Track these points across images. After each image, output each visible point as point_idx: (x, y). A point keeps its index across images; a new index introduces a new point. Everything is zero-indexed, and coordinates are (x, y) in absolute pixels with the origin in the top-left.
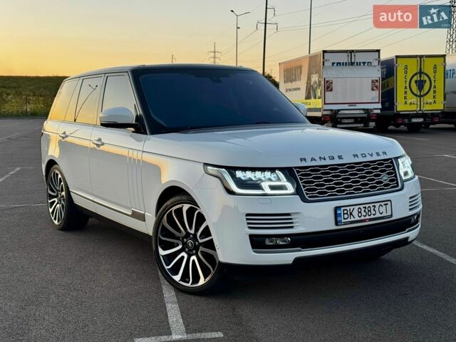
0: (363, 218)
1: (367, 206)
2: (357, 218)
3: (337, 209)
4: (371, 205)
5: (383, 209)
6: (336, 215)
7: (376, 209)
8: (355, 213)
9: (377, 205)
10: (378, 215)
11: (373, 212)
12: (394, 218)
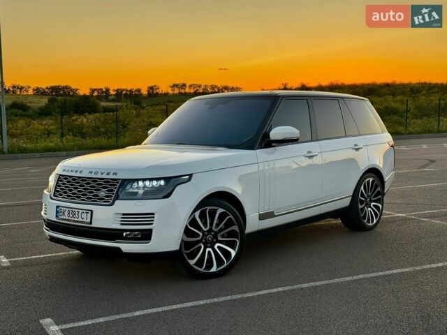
0: (70, 218)
1: (74, 210)
2: (67, 218)
3: (58, 207)
4: (76, 210)
5: (84, 216)
6: (57, 212)
7: (80, 214)
8: (66, 213)
9: (81, 211)
10: (80, 219)
11: (77, 216)
12: (93, 225)
